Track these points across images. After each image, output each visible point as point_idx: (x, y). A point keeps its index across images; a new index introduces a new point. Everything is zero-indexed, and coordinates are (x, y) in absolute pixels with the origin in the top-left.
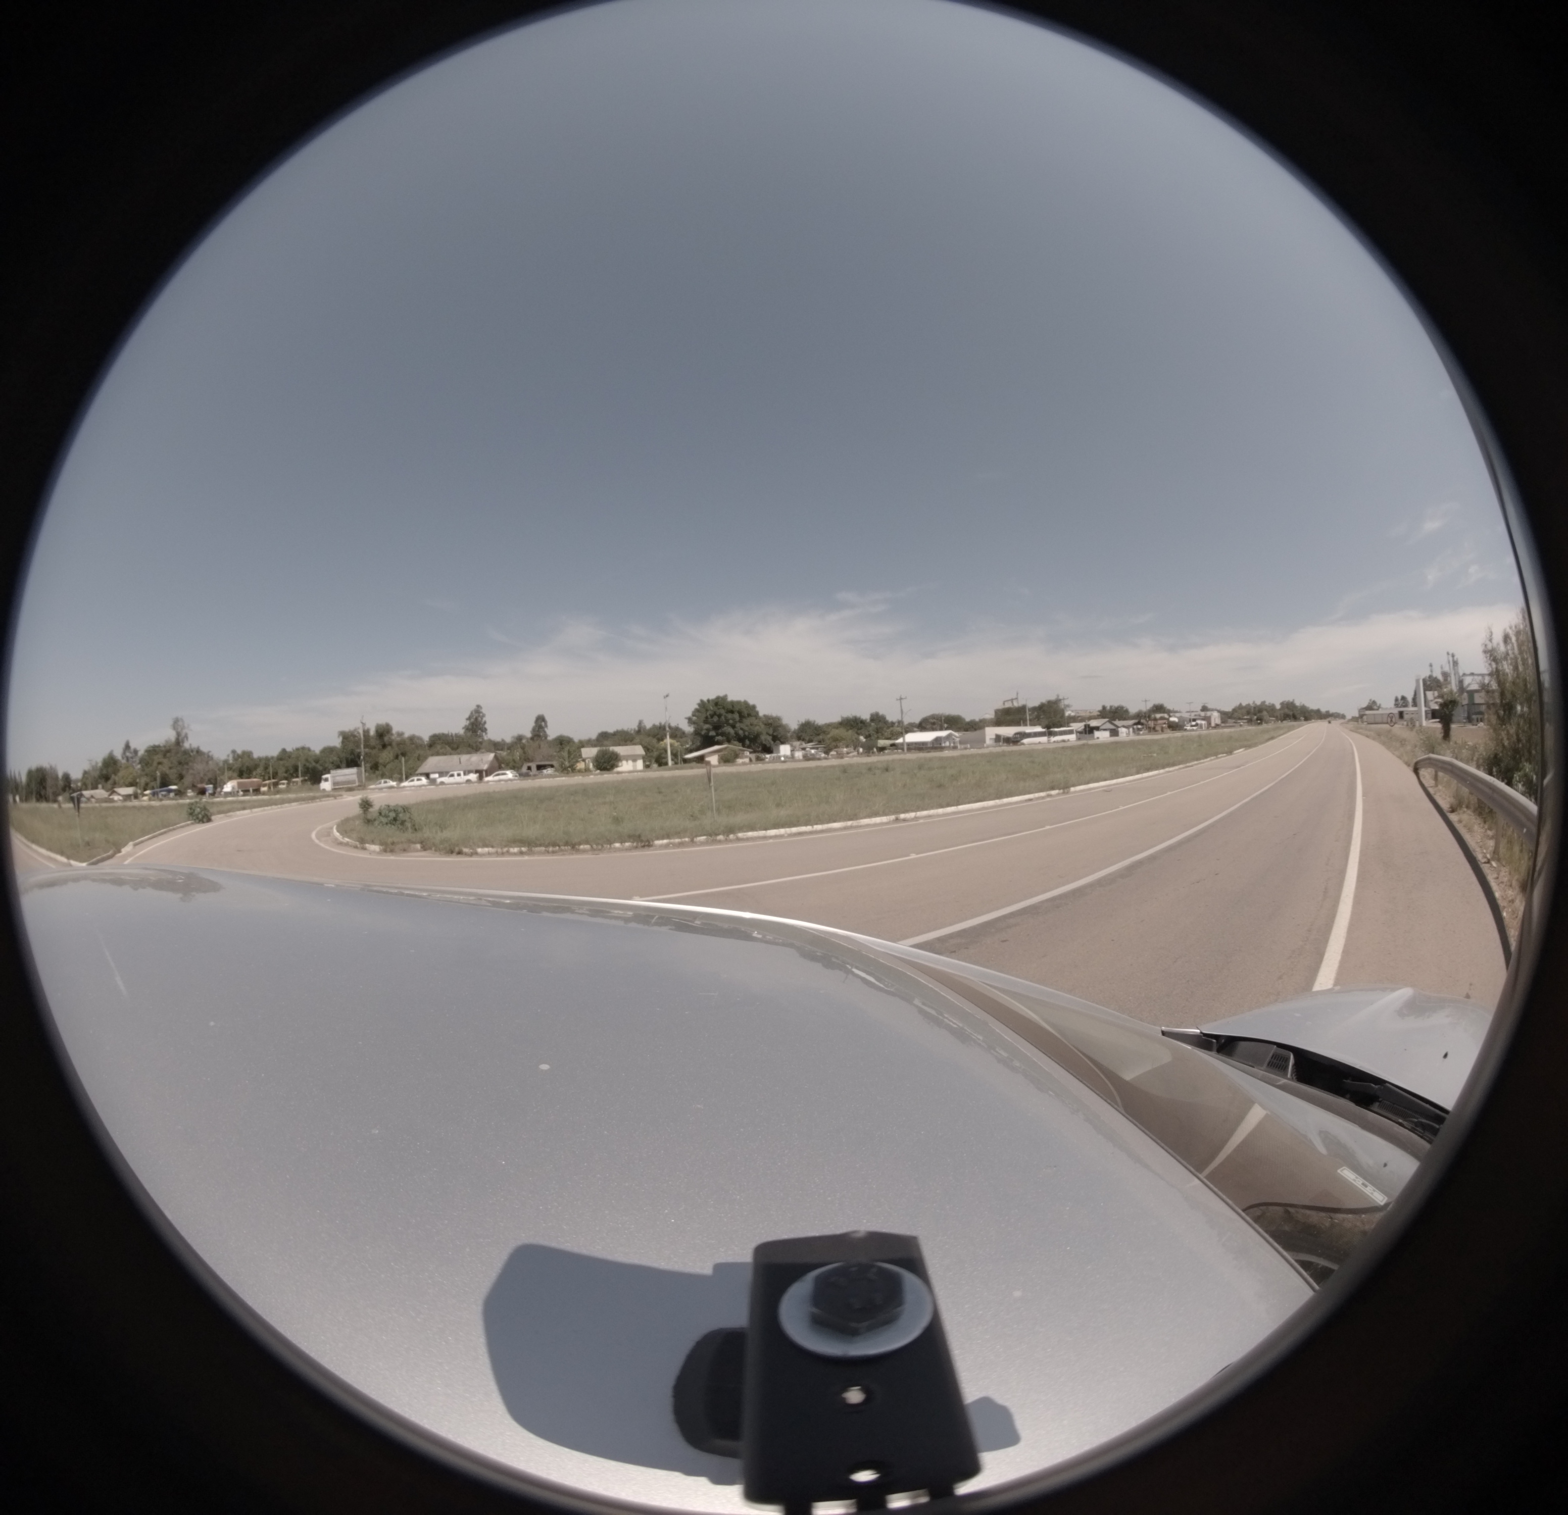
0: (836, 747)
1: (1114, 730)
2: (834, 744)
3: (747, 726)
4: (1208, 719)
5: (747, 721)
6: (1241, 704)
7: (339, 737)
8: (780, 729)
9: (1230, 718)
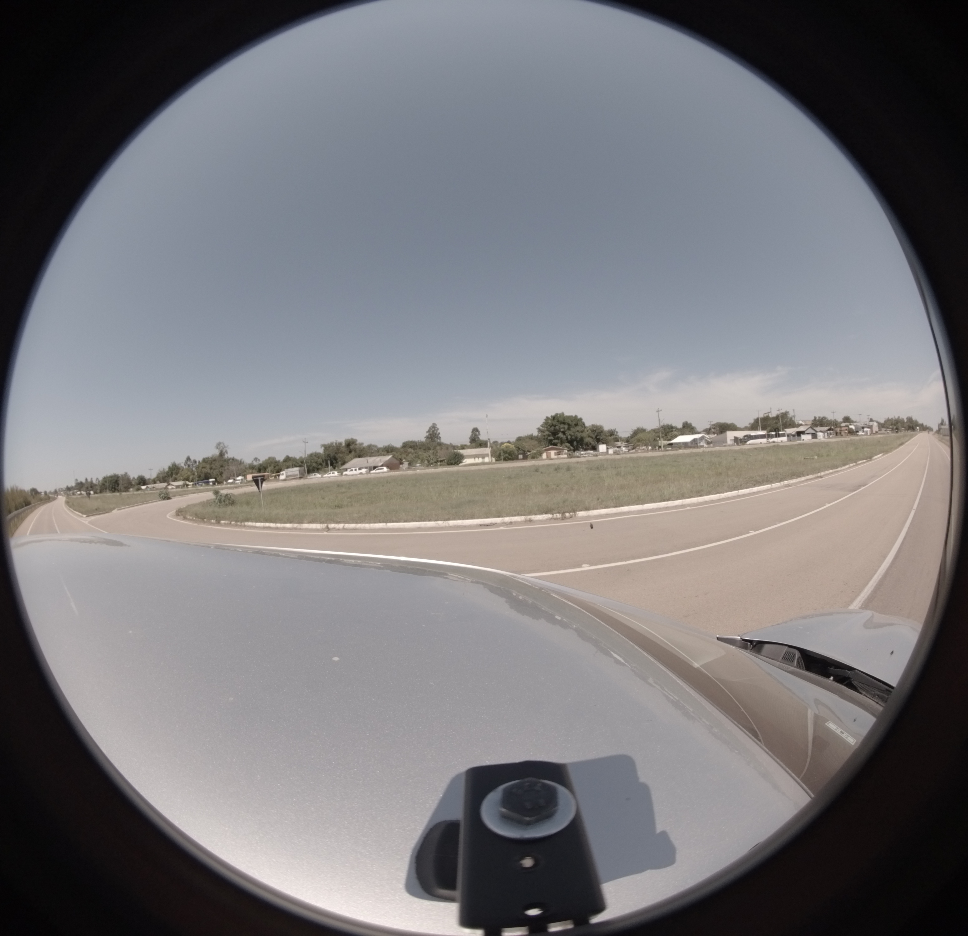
1: (815, 433)
4: (870, 427)
6: (888, 418)
7: (321, 448)
9: (883, 427)
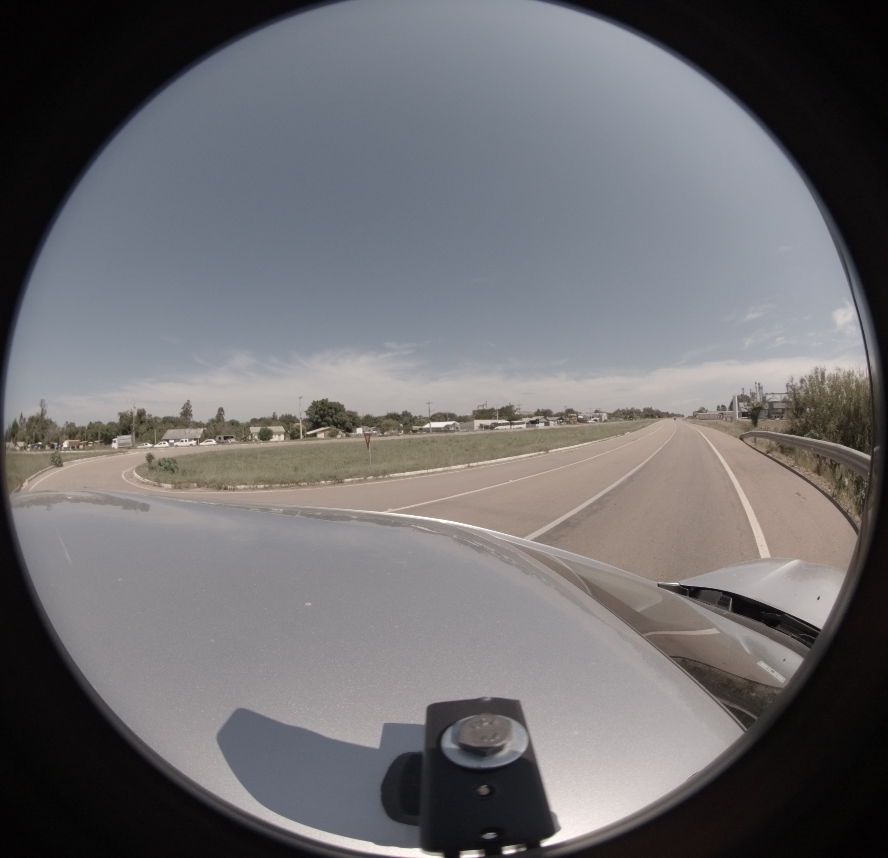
0: (388, 430)
1: (547, 422)
2: (386, 428)
3: (339, 416)
4: (600, 417)
5: (339, 414)
8: (356, 419)
9: (613, 416)
